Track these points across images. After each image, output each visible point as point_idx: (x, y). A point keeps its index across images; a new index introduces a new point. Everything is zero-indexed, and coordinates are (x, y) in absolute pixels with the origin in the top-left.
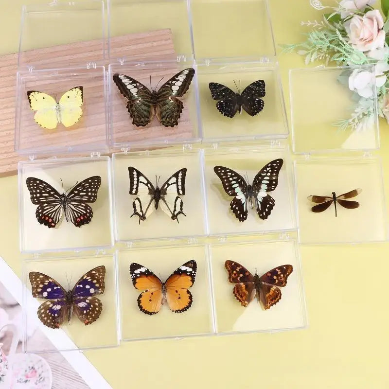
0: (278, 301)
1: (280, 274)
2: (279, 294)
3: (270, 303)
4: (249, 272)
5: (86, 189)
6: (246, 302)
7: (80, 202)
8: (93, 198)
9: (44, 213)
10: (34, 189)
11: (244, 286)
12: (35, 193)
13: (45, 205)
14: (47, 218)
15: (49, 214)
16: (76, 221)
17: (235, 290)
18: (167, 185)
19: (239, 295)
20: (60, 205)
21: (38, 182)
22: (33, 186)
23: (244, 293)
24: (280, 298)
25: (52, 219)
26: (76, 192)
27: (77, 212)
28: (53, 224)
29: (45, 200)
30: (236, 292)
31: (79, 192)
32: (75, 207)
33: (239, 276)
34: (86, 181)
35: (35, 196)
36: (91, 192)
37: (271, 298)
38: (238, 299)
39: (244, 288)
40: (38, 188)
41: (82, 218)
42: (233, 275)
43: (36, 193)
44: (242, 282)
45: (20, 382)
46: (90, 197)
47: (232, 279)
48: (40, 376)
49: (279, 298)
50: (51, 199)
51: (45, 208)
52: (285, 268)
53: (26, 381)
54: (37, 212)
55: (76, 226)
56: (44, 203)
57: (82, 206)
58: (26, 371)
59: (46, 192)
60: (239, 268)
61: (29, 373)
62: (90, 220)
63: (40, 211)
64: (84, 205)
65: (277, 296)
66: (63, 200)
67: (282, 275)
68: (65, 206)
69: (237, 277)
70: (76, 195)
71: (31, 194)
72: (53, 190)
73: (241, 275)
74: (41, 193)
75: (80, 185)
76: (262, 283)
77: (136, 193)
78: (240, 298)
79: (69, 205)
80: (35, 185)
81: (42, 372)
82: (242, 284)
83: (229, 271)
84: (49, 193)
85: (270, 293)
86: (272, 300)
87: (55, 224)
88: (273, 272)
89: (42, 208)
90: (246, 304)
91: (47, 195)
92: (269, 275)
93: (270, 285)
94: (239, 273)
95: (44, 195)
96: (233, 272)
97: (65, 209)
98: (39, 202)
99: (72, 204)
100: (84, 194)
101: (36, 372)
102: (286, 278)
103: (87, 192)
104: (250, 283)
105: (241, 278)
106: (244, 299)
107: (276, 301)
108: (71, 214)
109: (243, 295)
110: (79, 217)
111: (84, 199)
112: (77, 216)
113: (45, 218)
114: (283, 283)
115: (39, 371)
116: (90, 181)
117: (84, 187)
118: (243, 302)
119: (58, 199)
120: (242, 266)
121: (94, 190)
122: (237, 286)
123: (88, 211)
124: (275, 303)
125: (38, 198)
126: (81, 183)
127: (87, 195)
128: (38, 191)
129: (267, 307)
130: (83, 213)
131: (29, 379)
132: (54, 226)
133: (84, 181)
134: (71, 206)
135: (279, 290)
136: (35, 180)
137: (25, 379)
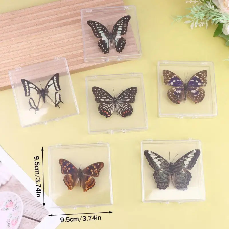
0: (93, 186)
1: (95, 168)
2: (94, 182)
3: (87, 188)
4: (74, 167)
5: (128, 94)
6: (71, 187)
7: (125, 102)
8: (133, 100)
9: (103, 108)
10: (97, 94)
11: (71, 176)
12: (97, 96)
13: (104, 103)
14: (105, 112)
15: (107, 109)
16: (122, 114)
17: (65, 178)
18: (48, 86)
19: (67, 182)
20: (112, 104)
21: (99, 89)
22: (96, 92)
23: (71, 181)
24: (95, 185)
25: (108, 112)
26: (122, 96)
27: (123, 108)
28: (109, 115)
29: (104, 101)
30: (65, 180)
31: (124, 96)
32: (122, 105)
33: (67, 169)
34: (128, 90)
35: (97, 98)
36: (131, 96)
37: (88, 185)
38: (66, 184)
39: (71, 177)
40: (99, 93)
41: (126, 112)
42: (64, 169)
43: (99, 96)
44: (70, 173)
45: (3, 210)
46: (131, 99)
47: (63, 171)
48: (15, 205)
49: (93, 184)
50: (108, 100)
51: (104, 105)
52: (98, 164)
53: (7, 209)
54: (99, 107)
55: (123, 117)
56: (103, 102)
57: (126, 105)
58: (6, 203)
59: (104, 96)
60: (68, 164)
61: (8, 204)
62: (131, 113)
63: (101, 107)
64: (127, 104)
65: (92, 183)
66: (115, 101)
67: (96, 169)
68: (116, 104)
69: (67, 170)
70: (122, 98)
71: (95, 96)
72: (109, 94)
73: (69, 169)
74: (101, 96)
75: (124, 92)
76: (83, 175)
77: (29, 95)
78: (67, 184)
79: (118, 104)
80: (97, 91)
81: (17, 203)
82: (69, 174)
83: (61, 166)
84: (106, 96)
85: (88, 181)
86: (89, 186)
87: (110, 115)
88: (91, 167)
89: (102, 105)
90: (71, 188)
91: (105, 97)
92: (88, 169)
93: (88, 175)
94: (68, 167)
95: (103, 97)
96: (64, 167)
97: (115, 106)
98: (100, 102)
99: (120, 104)
100: (127, 97)
101: (13, 203)
102: (99, 171)
103: (129, 96)
104: (75, 174)
105: (69, 170)
106: (70, 185)
107: (92, 186)
108: (119, 109)
109: (69, 182)
110: (125, 111)
111: (127, 100)
112: (123, 111)
113: (104, 112)
114: (97, 174)
115: (15, 203)
116: (130, 90)
117: (127, 93)
118: (69, 186)
119: (111, 100)
120: (70, 163)
121: (133, 95)
122: (66, 176)
123: (130, 108)
124: (91, 188)
125: (99, 99)
126: (125, 91)
127: (129, 98)
128: (99, 95)
129: (85, 191)
130: (127, 109)
131: (8, 208)
132: (109, 117)
133: (127, 90)
134: (119, 104)
135: (94, 179)
136: (97, 88)
137: (6, 208)
